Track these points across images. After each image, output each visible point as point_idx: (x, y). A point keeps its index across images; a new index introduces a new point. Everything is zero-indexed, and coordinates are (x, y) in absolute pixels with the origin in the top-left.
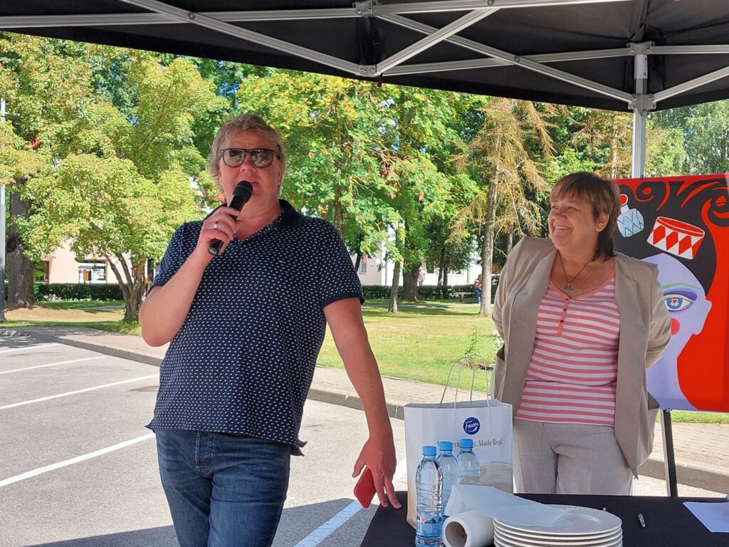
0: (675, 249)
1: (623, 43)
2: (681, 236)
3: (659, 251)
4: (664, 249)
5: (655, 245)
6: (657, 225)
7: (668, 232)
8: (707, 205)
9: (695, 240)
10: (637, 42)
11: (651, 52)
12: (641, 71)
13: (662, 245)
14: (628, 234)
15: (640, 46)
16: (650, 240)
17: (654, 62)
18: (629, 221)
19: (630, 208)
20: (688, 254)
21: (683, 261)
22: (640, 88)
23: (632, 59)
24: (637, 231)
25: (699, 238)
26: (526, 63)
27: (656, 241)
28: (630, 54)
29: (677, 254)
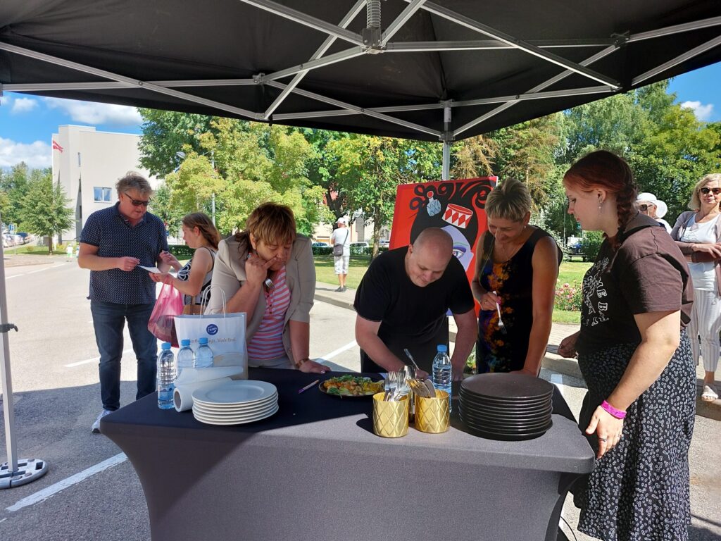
0: (456, 223)
1: (436, 101)
2: (460, 215)
3: (448, 224)
4: (451, 223)
5: (447, 221)
6: (448, 209)
7: (454, 212)
8: (475, 196)
9: (467, 217)
10: (445, 100)
11: (452, 106)
12: (447, 117)
13: (449, 220)
14: (432, 214)
15: (447, 102)
16: (444, 218)
17: (454, 110)
18: (433, 206)
19: (434, 199)
20: (463, 226)
21: (460, 229)
22: (446, 127)
23: (442, 111)
24: (437, 212)
25: (469, 216)
26: (370, 112)
27: (446, 218)
28: (440, 107)
29: (457, 225)
